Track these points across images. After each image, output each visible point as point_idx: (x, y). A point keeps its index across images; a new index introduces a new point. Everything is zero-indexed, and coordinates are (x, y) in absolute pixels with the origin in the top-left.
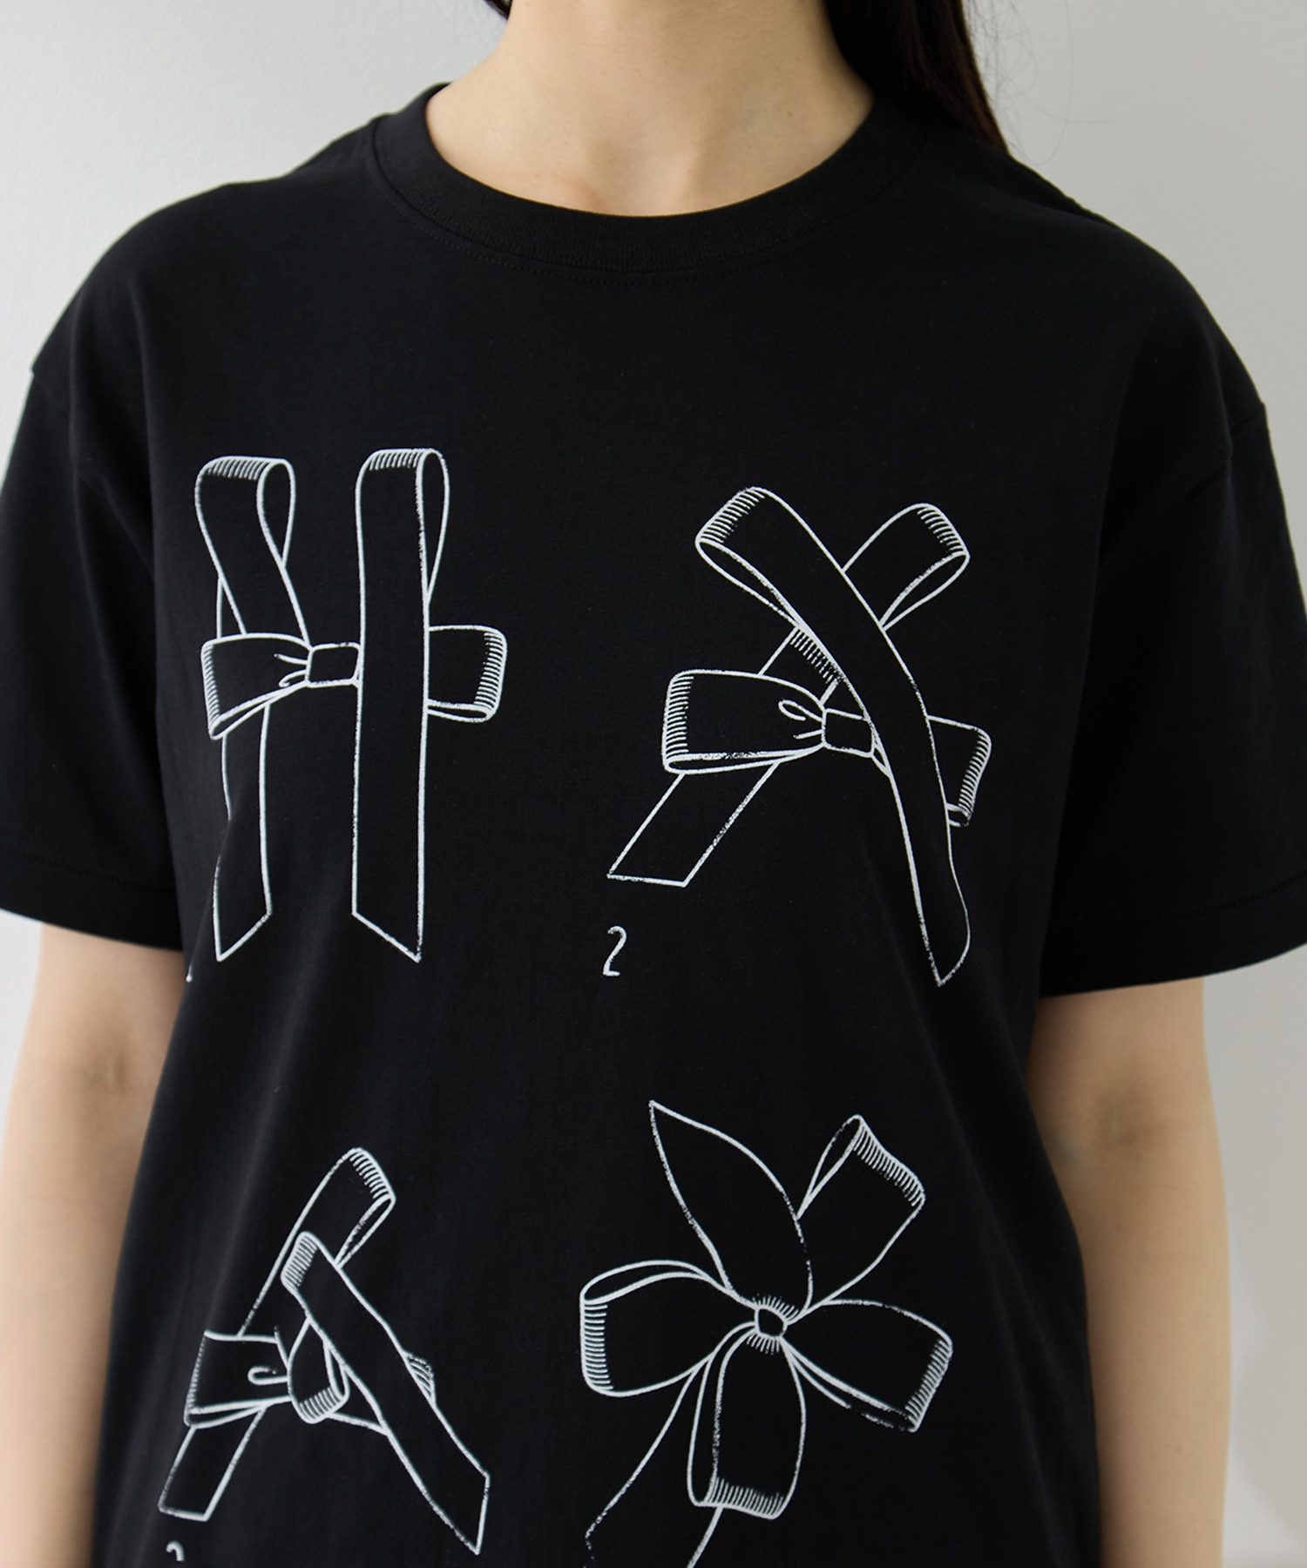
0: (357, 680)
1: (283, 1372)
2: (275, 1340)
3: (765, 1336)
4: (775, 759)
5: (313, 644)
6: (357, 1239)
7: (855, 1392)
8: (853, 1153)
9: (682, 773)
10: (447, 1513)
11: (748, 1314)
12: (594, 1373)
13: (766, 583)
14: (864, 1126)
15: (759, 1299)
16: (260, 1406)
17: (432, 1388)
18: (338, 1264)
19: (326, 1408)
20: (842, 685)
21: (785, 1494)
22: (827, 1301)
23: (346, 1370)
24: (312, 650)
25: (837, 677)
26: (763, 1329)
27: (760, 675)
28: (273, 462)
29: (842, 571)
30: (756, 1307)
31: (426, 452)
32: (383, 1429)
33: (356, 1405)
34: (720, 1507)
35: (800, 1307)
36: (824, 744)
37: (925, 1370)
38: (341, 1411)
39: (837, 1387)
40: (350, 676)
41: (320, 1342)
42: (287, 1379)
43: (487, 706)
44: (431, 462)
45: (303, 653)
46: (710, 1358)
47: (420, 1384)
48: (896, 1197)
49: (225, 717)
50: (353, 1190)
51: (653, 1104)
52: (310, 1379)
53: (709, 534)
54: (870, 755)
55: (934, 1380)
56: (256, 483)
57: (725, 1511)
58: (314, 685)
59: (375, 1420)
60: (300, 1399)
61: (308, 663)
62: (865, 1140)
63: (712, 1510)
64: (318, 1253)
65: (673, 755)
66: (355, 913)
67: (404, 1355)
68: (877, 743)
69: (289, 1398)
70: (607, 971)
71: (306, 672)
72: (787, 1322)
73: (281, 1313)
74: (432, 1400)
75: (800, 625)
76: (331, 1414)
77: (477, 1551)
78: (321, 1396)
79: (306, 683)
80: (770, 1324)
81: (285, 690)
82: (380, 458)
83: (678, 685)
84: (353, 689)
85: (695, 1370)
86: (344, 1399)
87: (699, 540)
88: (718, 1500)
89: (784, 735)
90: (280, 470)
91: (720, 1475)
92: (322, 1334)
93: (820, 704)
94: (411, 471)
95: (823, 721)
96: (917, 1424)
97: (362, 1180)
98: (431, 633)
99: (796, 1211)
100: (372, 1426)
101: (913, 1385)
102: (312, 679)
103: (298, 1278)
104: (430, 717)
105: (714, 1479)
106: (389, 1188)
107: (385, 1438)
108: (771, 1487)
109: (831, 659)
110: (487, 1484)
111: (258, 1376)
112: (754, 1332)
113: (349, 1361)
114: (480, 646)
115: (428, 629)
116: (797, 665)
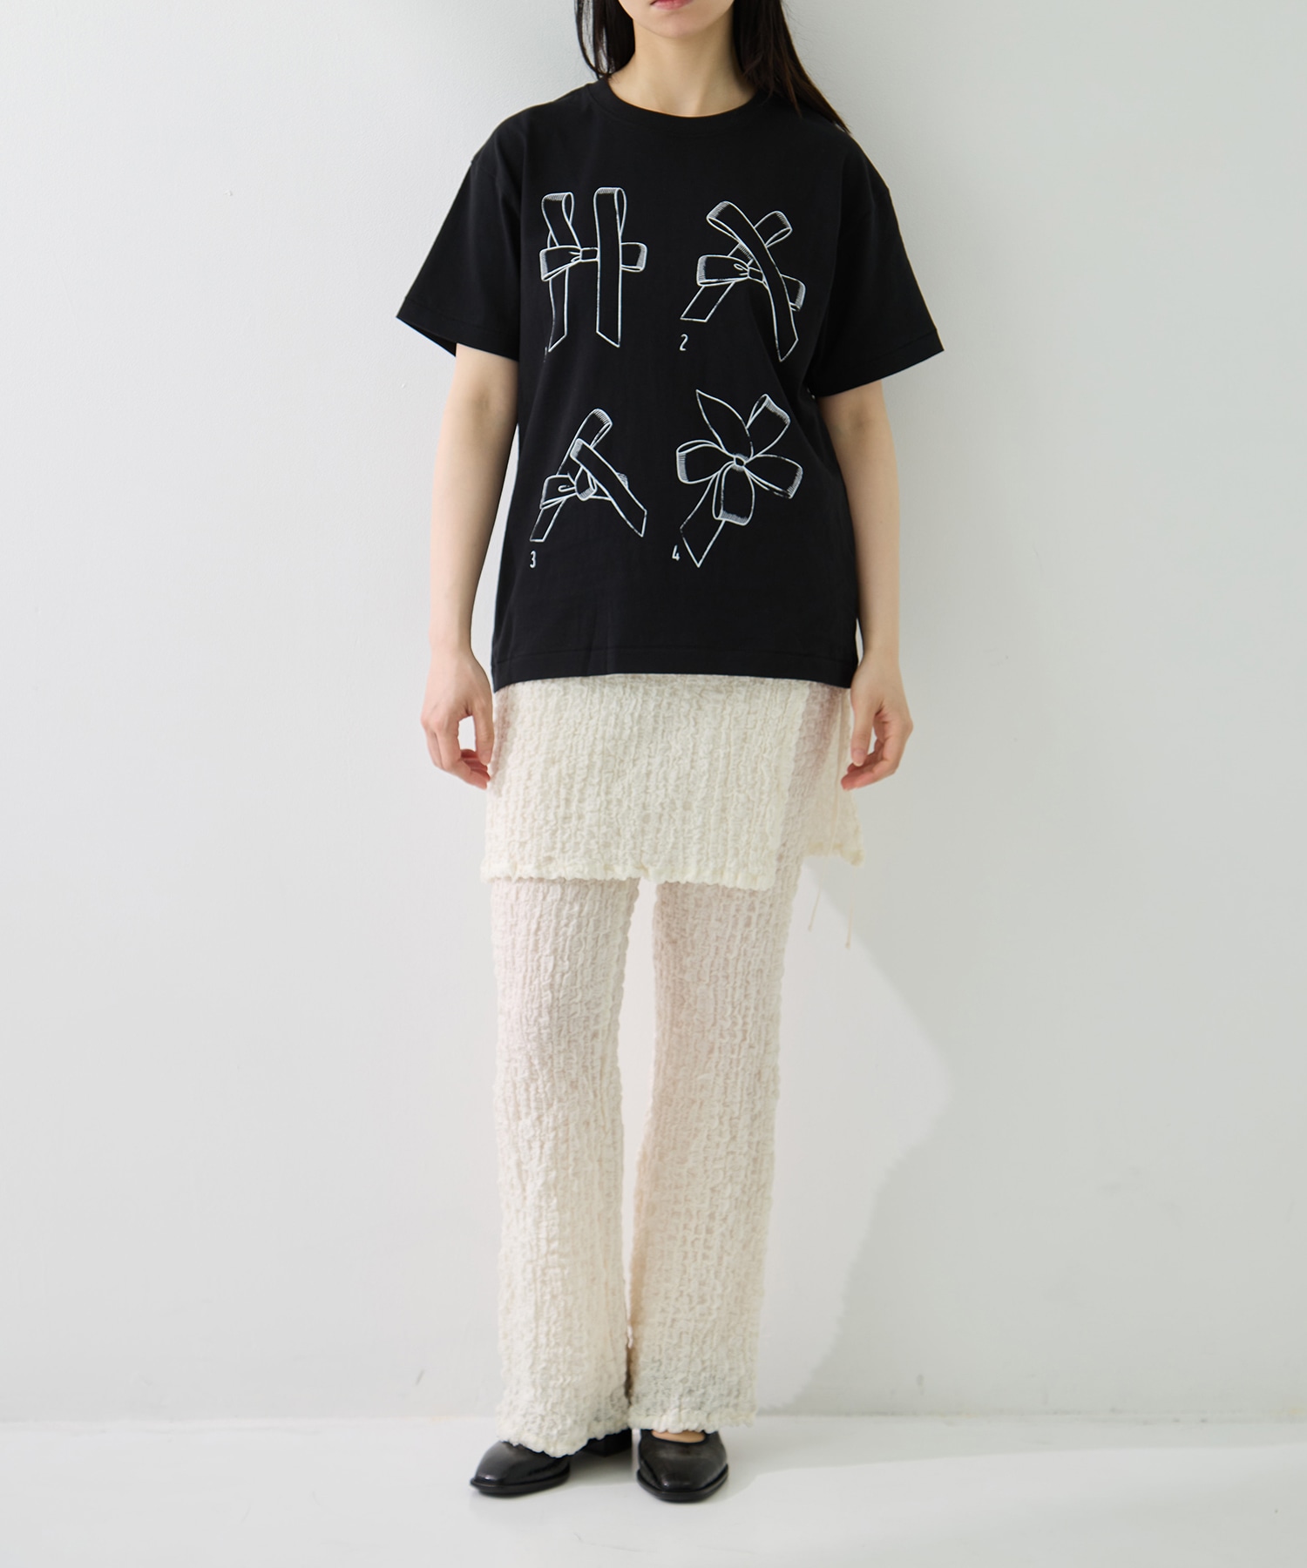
0: (598, 259)
1: (573, 486)
2: (568, 476)
3: (738, 466)
4: (733, 281)
5: (582, 247)
6: (598, 438)
7: (770, 485)
8: (765, 407)
9: (704, 286)
10: (632, 524)
11: (732, 459)
12: (682, 476)
13: (730, 230)
14: (768, 398)
15: (735, 454)
16: (564, 499)
17: (627, 483)
18: (591, 447)
19: (590, 495)
20: (754, 261)
21: (748, 517)
22: (758, 455)
23: (595, 481)
24: (582, 250)
25: (753, 259)
26: (737, 463)
27: (728, 257)
28: (567, 194)
29: (754, 228)
30: (734, 457)
31: (618, 189)
32: (610, 498)
33: (599, 492)
34: (724, 520)
35: (749, 457)
36: (749, 277)
37: (794, 478)
38: (595, 495)
39: (764, 484)
40: (595, 257)
41: (586, 473)
42: (575, 488)
43: (641, 266)
44: (619, 192)
45: (578, 251)
46: (719, 472)
47: (622, 483)
48: (781, 421)
49: (550, 273)
50: (596, 423)
51: (698, 391)
52: (583, 485)
53: (711, 216)
54: (762, 282)
55: (797, 482)
56: (561, 202)
57: (726, 522)
58: (583, 261)
59: (606, 496)
60: (580, 493)
61: (580, 254)
62: (769, 402)
63: (721, 521)
64: (584, 445)
65: (701, 280)
66: (598, 332)
67: (616, 474)
68: (764, 279)
69: (576, 494)
70: (681, 349)
71: (580, 257)
72: (745, 462)
73: (571, 467)
74: (627, 488)
75: (741, 243)
76: (591, 496)
77: (642, 536)
78: (587, 491)
79: (581, 260)
80: (739, 462)
81: (573, 263)
82: (601, 190)
83: (702, 260)
84: (596, 262)
85: (714, 475)
86: (595, 491)
87: (708, 217)
88: (723, 518)
89: (736, 274)
90: (569, 196)
91: (724, 509)
92: (587, 471)
93: (747, 266)
94: (613, 195)
95: (748, 270)
96: (792, 496)
97: (599, 419)
98: (623, 246)
99: (746, 424)
100: (606, 498)
101: (791, 483)
102: (583, 259)
103: (576, 454)
104: (623, 271)
105: (722, 511)
106: (609, 420)
107: (610, 502)
108: (744, 515)
109: (751, 253)
110: (646, 513)
111: (562, 489)
112: (734, 464)
113: (596, 478)
114: (638, 249)
115: (621, 244)
116: (739, 254)
